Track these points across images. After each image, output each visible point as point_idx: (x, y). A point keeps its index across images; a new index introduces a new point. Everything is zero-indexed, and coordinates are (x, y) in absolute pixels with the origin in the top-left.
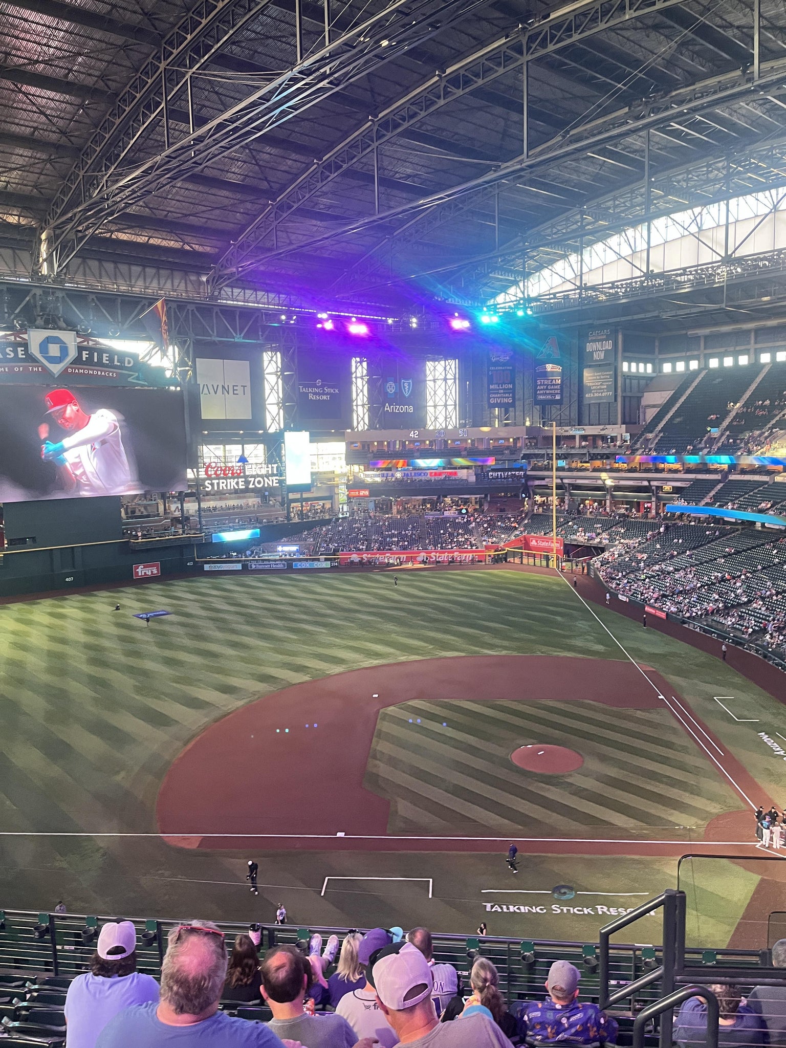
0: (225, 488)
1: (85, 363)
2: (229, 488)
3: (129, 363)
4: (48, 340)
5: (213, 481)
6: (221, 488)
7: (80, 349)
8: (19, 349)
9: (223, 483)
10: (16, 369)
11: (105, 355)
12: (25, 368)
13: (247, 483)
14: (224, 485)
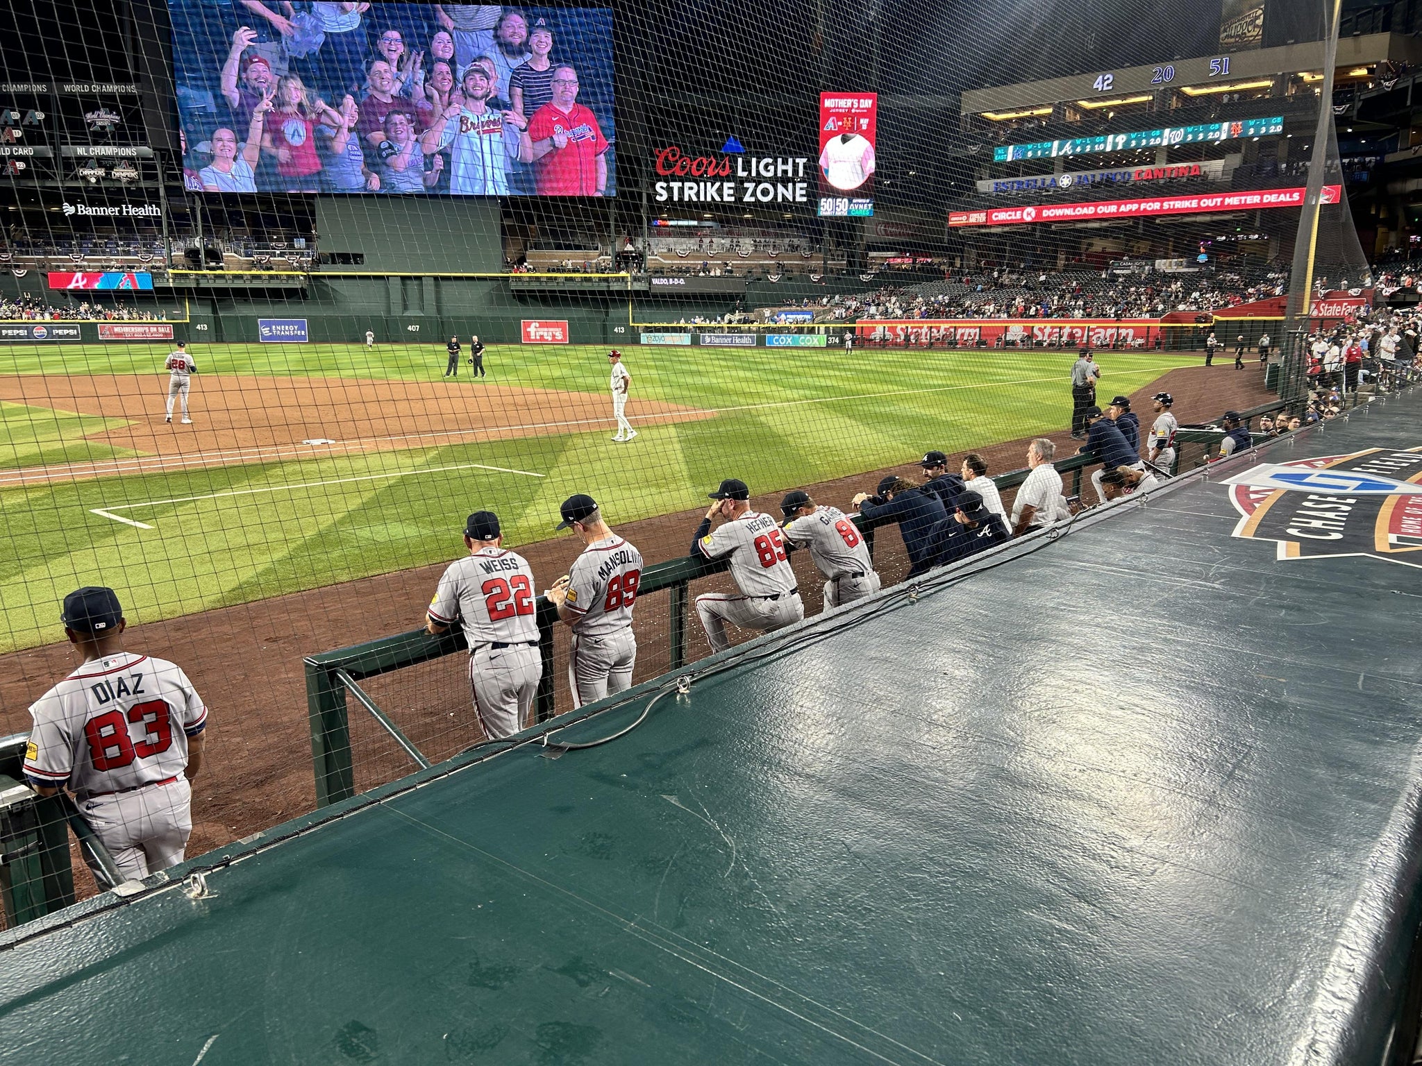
0: (695, 199)
2: (702, 199)
5: (672, 184)
6: (686, 199)
9: (691, 188)
13: (739, 191)
14: (693, 193)
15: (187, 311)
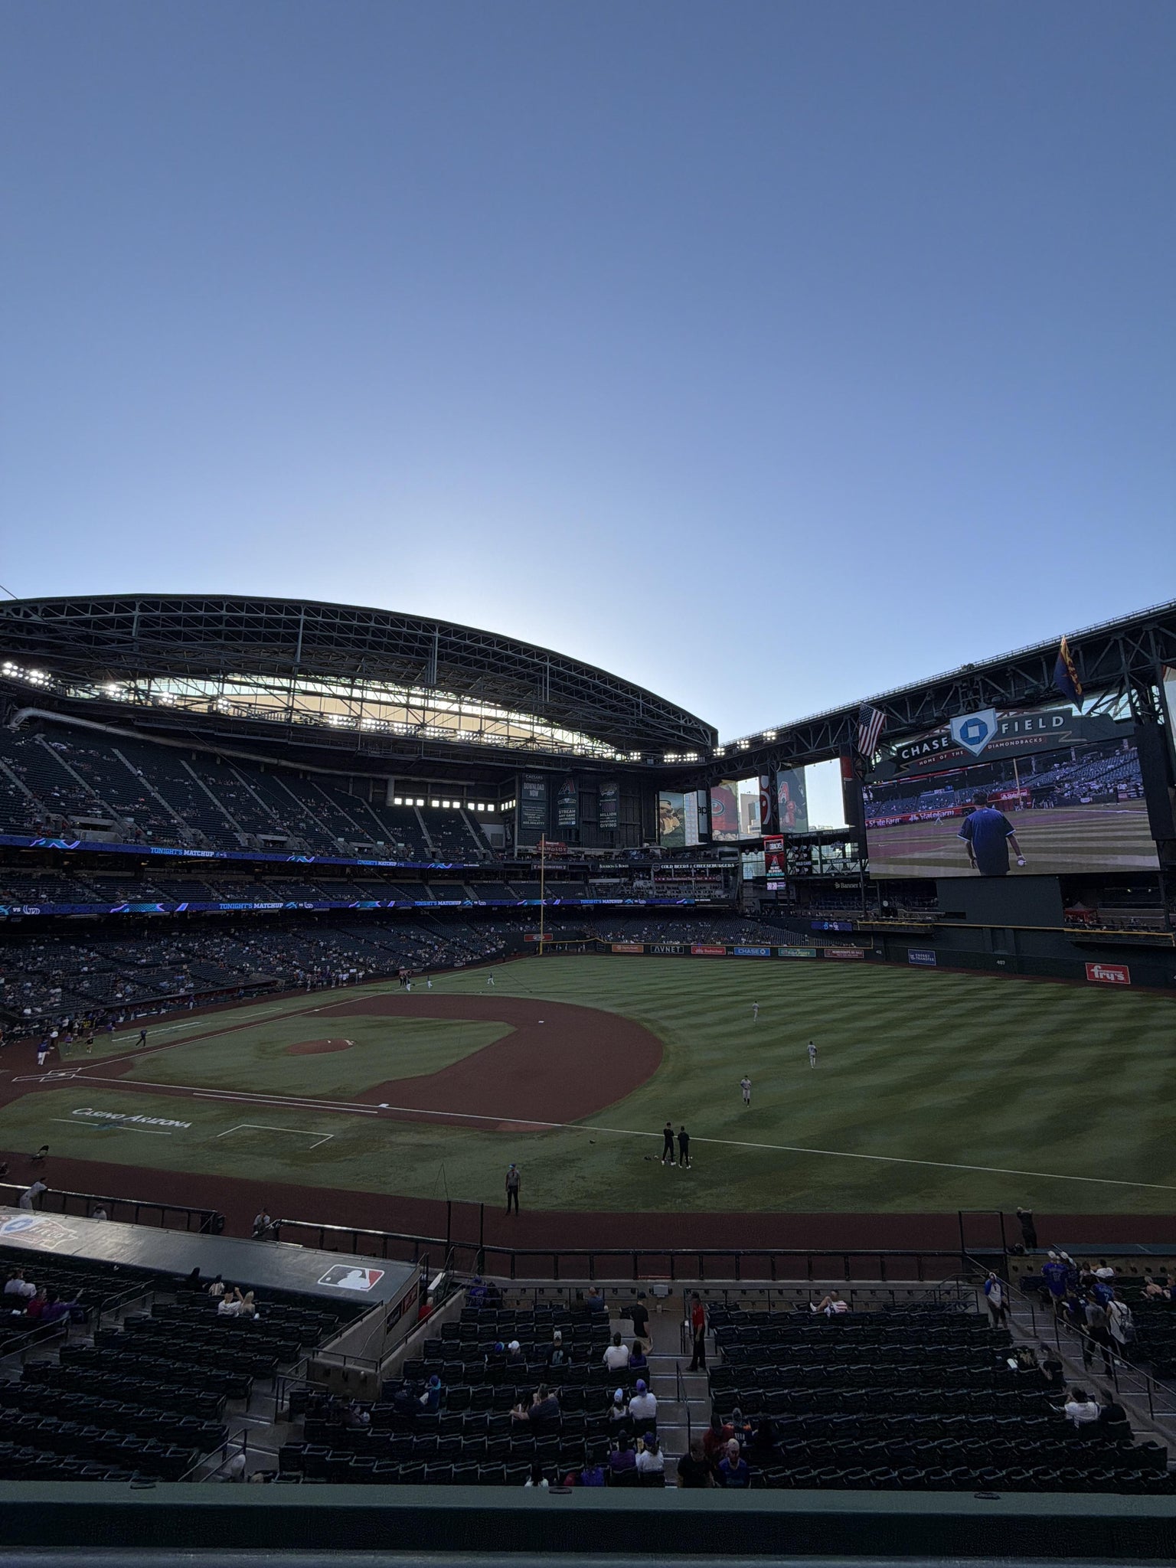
1: (1006, 735)
3: (1058, 721)
4: (967, 725)
7: (1000, 723)
8: (943, 739)
10: (942, 757)
11: (1027, 722)
12: (949, 755)
15: (872, 944)
